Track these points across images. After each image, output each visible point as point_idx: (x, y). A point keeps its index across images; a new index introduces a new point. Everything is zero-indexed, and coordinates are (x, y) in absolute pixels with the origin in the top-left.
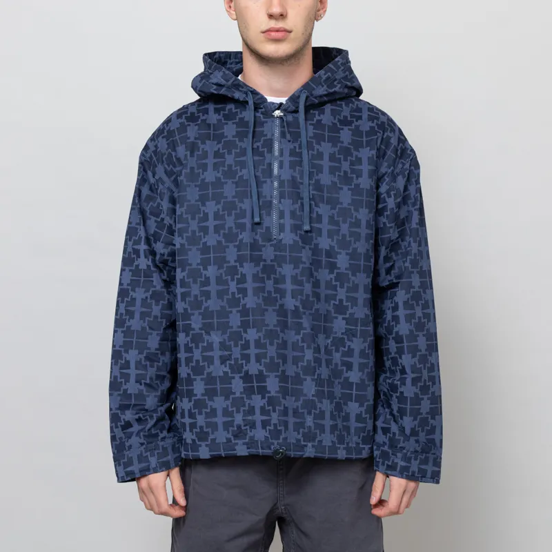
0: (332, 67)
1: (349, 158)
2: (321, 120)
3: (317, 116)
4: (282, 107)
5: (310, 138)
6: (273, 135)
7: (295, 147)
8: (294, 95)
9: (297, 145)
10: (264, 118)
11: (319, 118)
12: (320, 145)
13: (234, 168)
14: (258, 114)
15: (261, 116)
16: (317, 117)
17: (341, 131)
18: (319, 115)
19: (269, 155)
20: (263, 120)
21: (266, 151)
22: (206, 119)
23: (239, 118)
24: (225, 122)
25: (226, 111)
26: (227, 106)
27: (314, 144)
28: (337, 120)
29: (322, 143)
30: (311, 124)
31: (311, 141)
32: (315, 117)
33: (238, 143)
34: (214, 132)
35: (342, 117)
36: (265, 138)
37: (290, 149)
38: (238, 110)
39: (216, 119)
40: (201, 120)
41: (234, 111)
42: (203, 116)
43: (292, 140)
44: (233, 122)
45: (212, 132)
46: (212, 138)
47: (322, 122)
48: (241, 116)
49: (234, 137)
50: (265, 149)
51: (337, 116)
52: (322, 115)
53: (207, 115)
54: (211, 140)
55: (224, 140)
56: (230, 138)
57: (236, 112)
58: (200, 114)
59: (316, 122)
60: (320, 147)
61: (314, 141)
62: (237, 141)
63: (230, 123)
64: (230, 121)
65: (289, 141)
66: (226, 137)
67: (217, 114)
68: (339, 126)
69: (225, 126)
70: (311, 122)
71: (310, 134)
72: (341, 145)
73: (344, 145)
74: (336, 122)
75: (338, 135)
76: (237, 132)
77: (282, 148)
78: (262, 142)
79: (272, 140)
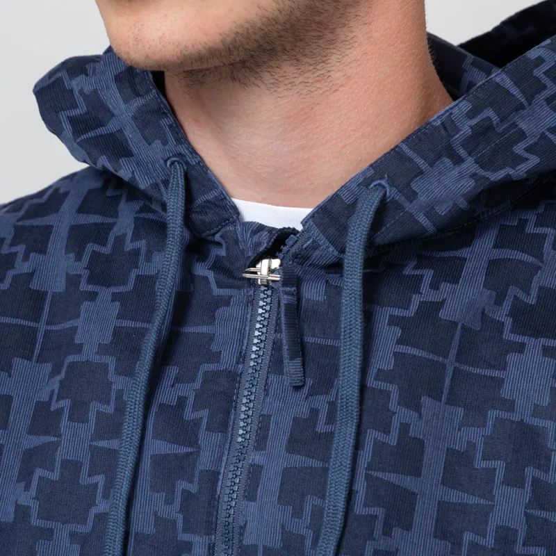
0: (508, 83)
1: (530, 472)
2: (440, 305)
3: (425, 287)
4: (290, 247)
5: (381, 375)
6: (242, 357)
7: (314, 412)
8: (335, 198)
9: (322, 403)
10: (220, 285)
11: (433, 297)
12: (417, 408)
13: (85, 479)
14: (201, 270)
15: (211, 275)
16: (427, 294)
17: (512, 358)
18: (435, 286)
19: (216, 438)
20: (216, 291)
21: (205, 420)
22: (33, 273)
23: (138, 276)
24: (90, 288)
25: (104, 245)
26: (115, 223)
27: (393, 405)
28: (507, 305)
29: (426, 401)
30: (394, 321)
31: (381, 391)
32: (418, 292)
33: (112, 377)
34: (49, 328)
35: (534, 292)
36: (212, 367)
37: (295, 419)
38: (142, 244)
39: (64, 275)
40: (15, 278)
41: (129, 246)
42: (26, 258)
43: (309, 382)
44: (114, 294)
45: (42, 327)
46: (37, 351)
47: (442, 314)
48: (145, 269)
49: (103, 349)
50: (204, 413)
51: (513, 291)
52: (446, 287)
53: (41, 257)
54: (29, 358)
55: (71, 358)
56: (89, 353)
57: (136, 253)
58: (21, 249)
59: (417, 313)
60: (415, 415)
61: (394, 389)
62: (112, 367)
63: (105, 294)
64: (108, 286)
65: (297, 388)
66: (79, 349)
67: (72, 255)
68: (508, 335)
69: (85, 305)
70: (396, 312)
71: (384, 358)
72: (504, 415)
73: (516, 417)
74: (502, 314)
75: (496, 373)
76: (117, 332)
77: (265, 412)
78: (197, 385)
79: (234, 377)
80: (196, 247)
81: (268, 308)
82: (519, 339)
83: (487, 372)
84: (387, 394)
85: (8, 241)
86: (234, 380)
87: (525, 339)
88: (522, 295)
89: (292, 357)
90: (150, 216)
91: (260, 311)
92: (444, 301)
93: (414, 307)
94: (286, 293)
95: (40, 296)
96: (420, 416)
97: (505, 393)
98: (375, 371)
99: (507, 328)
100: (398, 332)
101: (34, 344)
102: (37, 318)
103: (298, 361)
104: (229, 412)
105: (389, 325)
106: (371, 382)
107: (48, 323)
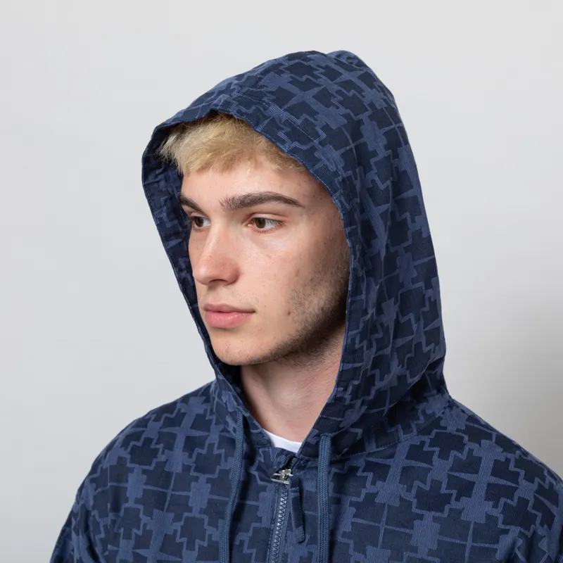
2: (376, 494)
3: (368, 484)
5: (345, 535)
6: (273, 521)
10: (262, 479)
14: (252, 470)
15: (257, 474)
16: (369, 488)
17: (417, 523)
20: (259, 483)
21: (254, 555)
22: (165, 462)
23: (220, 470)
24: (196, 474)
25: (203, 449)
26: (208, 436)
27: (351, 551)
28: (414, 491)
29: (369, 548)
30: (352, 504)
31: (344, 544)
32: (364, 487)
33: (206, 526)
34: (174, 493)
35: (429, 483)
36: (258, 525)
37: (301, 557)
38: (223, 451)
39: (181, 464)
40: (157, 463)
41: (216, 452)
42: (163, 453)
43: (308, 536)
44: (207, 479)
45: (170, 492)
46: (166, 506)
47: (377, 500)
48: (224, 466)
49: (203, 511)
50: (254, 551)
51: (417, 483)
52: (379, 483)
53: (171, 452)
54: (163, 510)
55: (186, 514)
56: (195, 513)
57: (219, 456)
58: (161, 446)
59: (364, 500)
60: (363, 556)
61: (351, 543)
62: (206, 521)
63: (203, 478)
64: (204, 473)
65: (300, 543)
66: (190, 510)
67: (187, 454)
68: (414, 510)
69: (193, 484)
70: (354, 499)
71: (346, 526)
72: (412, 555)
73: (419, 556)
74: (411, 497)
75: (408, 531)
76: (210, 502)
77: (285, 552)
78: (250, 534)
79: (269, 532)
80: (250, 458)
81: (285, 502)
82: (420, 512)
83: (402, 530)
84: (348, 545)
85: (155, 441)
86: (269, 533)
87: (424, 512)
88: (422, 486)
89: (297, 526)
90: (227, 435)
91: (281, 504)
92: (378, 491)
93: (363, 496)
94: (293, 492)
95: (169, 474)
96: (366, 557)
97: (413, 543)
98: (341, 533)
99: (414, 506)
100: (354, 510)
101: (165, 502)
102: (167, 488)
103: (301, 528)
104: (266, 551)
105: (350, 506)
106: (340, 538)
107: (173, 490)
